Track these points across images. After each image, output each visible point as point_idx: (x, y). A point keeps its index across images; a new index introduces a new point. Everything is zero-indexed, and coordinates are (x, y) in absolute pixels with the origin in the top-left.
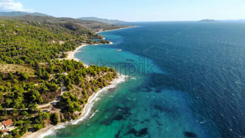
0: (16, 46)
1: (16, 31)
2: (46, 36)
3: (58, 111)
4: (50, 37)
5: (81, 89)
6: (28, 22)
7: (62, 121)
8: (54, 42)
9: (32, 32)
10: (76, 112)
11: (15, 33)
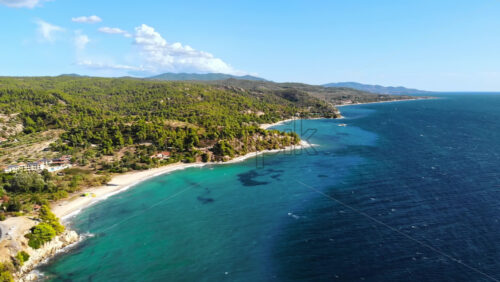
0: (196, 111)
1: (202, 96)
2: (240, 104)
3: (210, 154)
4: (246, 106)
5: (242, 144)
6: (226, 88)
7: (212, 161)
8: (250, 112)
9: (224, 98)
10: (227, 157)
11: (199, 98)
